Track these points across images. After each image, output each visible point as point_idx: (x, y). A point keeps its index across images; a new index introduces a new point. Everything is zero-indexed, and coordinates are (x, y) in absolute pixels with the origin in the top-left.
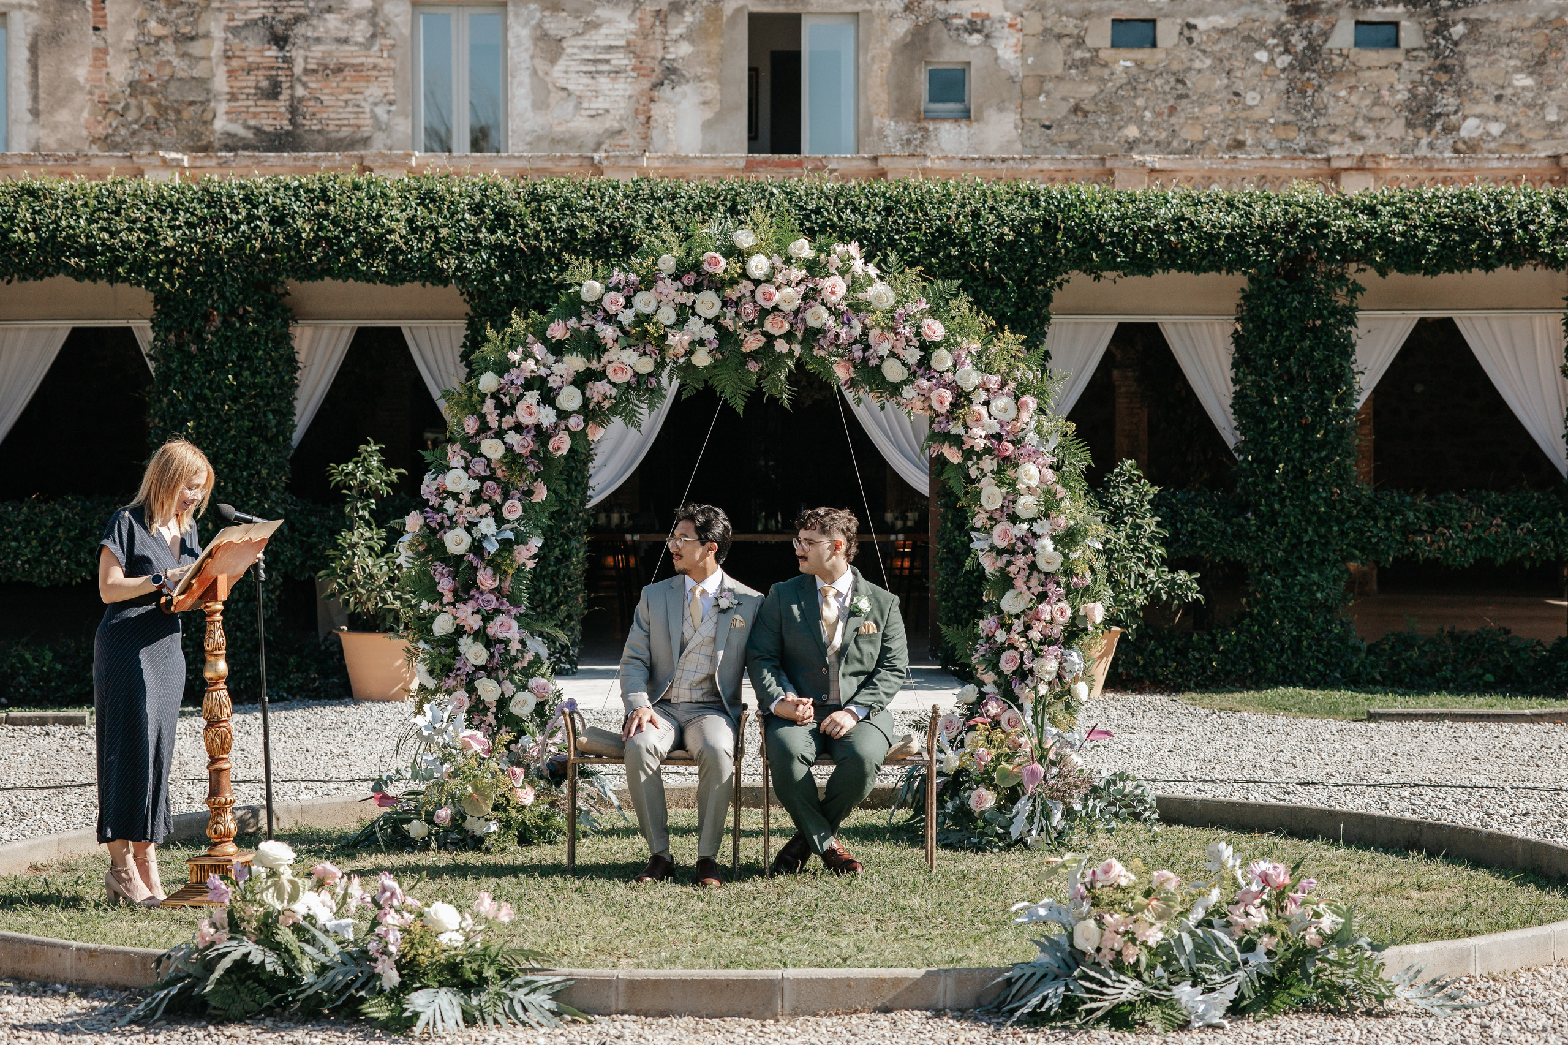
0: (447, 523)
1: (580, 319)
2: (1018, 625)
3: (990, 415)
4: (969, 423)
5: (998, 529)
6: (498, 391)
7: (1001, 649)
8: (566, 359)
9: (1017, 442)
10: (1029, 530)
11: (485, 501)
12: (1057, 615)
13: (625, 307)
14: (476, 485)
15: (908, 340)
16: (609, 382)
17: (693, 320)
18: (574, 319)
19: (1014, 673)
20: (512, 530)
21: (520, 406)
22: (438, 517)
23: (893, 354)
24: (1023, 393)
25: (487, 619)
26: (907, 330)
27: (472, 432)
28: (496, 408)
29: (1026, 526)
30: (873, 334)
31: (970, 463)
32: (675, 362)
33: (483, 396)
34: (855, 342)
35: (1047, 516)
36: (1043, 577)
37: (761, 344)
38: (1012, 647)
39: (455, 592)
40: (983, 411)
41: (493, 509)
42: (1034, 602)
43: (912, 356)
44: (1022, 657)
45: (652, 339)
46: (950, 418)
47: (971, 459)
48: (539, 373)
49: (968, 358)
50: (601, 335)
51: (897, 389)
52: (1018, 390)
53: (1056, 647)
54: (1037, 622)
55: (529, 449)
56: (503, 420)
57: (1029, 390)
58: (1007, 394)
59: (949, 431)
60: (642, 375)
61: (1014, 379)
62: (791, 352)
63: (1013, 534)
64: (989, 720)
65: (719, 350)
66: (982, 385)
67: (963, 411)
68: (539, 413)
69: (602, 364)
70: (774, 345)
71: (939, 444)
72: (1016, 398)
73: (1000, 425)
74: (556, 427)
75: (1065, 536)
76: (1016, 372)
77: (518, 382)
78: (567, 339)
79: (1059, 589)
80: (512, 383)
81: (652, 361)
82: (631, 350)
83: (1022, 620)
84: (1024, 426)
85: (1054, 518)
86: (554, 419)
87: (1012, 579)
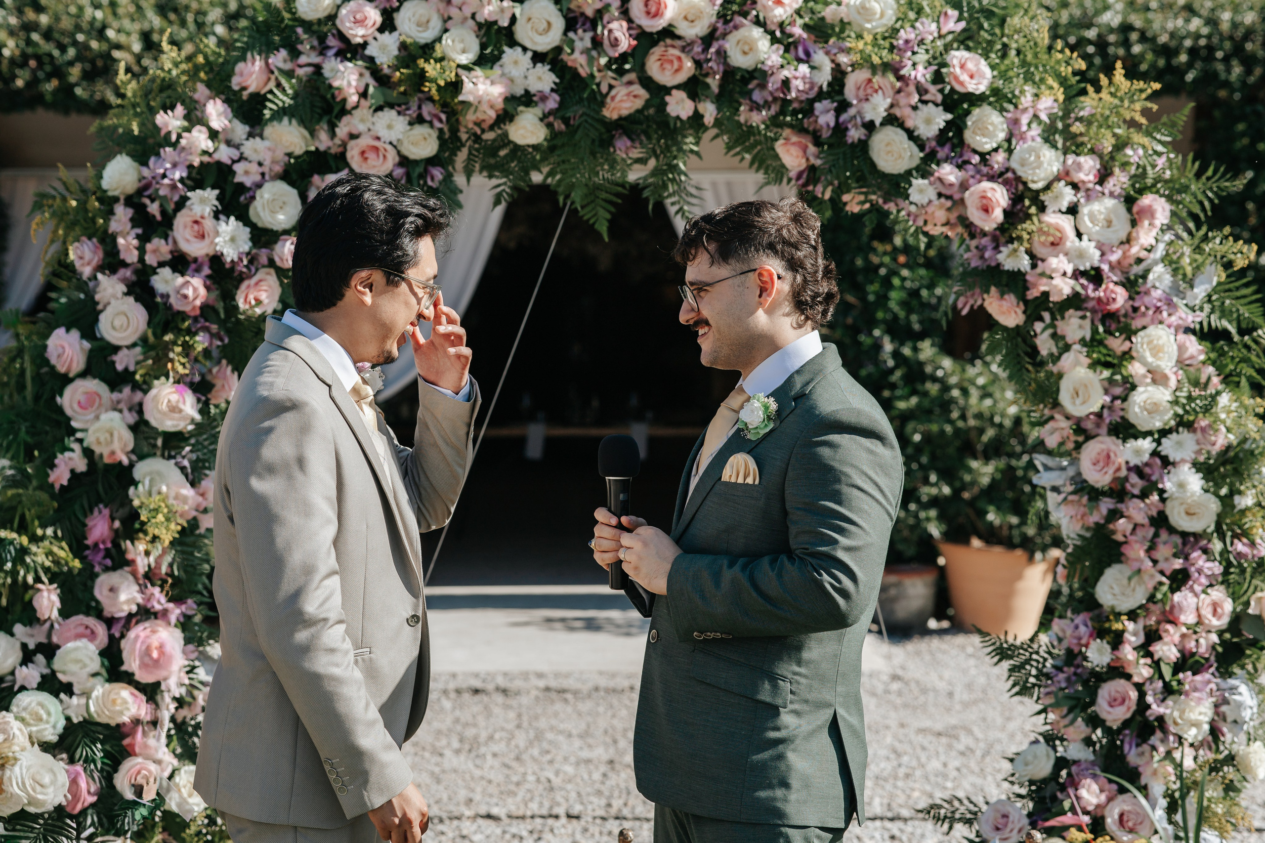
1: (295, 54)
2: (1133, 632)
3: (1079, 235)
4: (1039, 251)
5: (1091, 450)
6: (140, 192)
7: (1098, 678)
8: (268, 131)
9: (1132, 284)
10: (1155, 453)
12: (1207, 613)
13: (381, 30)
15: (921, 90)
17: (510, 55)
18: (283, 53)
19: (1126, 724)
21: (181, 221)
23: (891, 120)
24: (1141, 192)
26: (921, 74)
27: (87, 269)
28: (135, 222)
29: (1146, 445)
30: (853, 81)
31: (1038, 326)
32: (477, 138)
33: (108, 203)
34: (821, 96)
35: (1189, 426)
36: (1178, 540)
37: (639, 104)
38: (1117, 671)
40: (1066, 223)
42: (1165, 588)
43: (928, 121)
44: (1142, 695)
45: (434, 91)
46: (1002, 240)
47: (1041, 319)
48: (216, 156)
49: (1034, 125)
50: (336, 84)
51: (898, 185)
52: (1133, 186)
53: (1207, 676)
54: (1169, 627)
55: (198, 303)
56: (149, 247)
57: (1154, 185)
58: (1111, 194)
59: (999, 265)
60: (416, 162)
61: (1125, 165)
62: (697, 117)
63: (1121, 460)
64: (1086, 819)
65: (559, 114)
66: (1064, 176)
67: (1027, 225)
68: (217, 234)
69: (337, 141)
70: (666, 104)
71: (978, 290)
72: (1129, 201)
73: (1098, 253)
74: (251, 262)
75: (1224, 464)
76: (1129, 152)
77: (177, 175)
78: (271, 92)
79: (1209, 564)
80: (164, 176)
81: (434, 134)
82: (393, 113)
83: (1141, 623)
84: (1143, 254)
85: (1203, 430)
86: (246, 246)
87: (1120, 544)
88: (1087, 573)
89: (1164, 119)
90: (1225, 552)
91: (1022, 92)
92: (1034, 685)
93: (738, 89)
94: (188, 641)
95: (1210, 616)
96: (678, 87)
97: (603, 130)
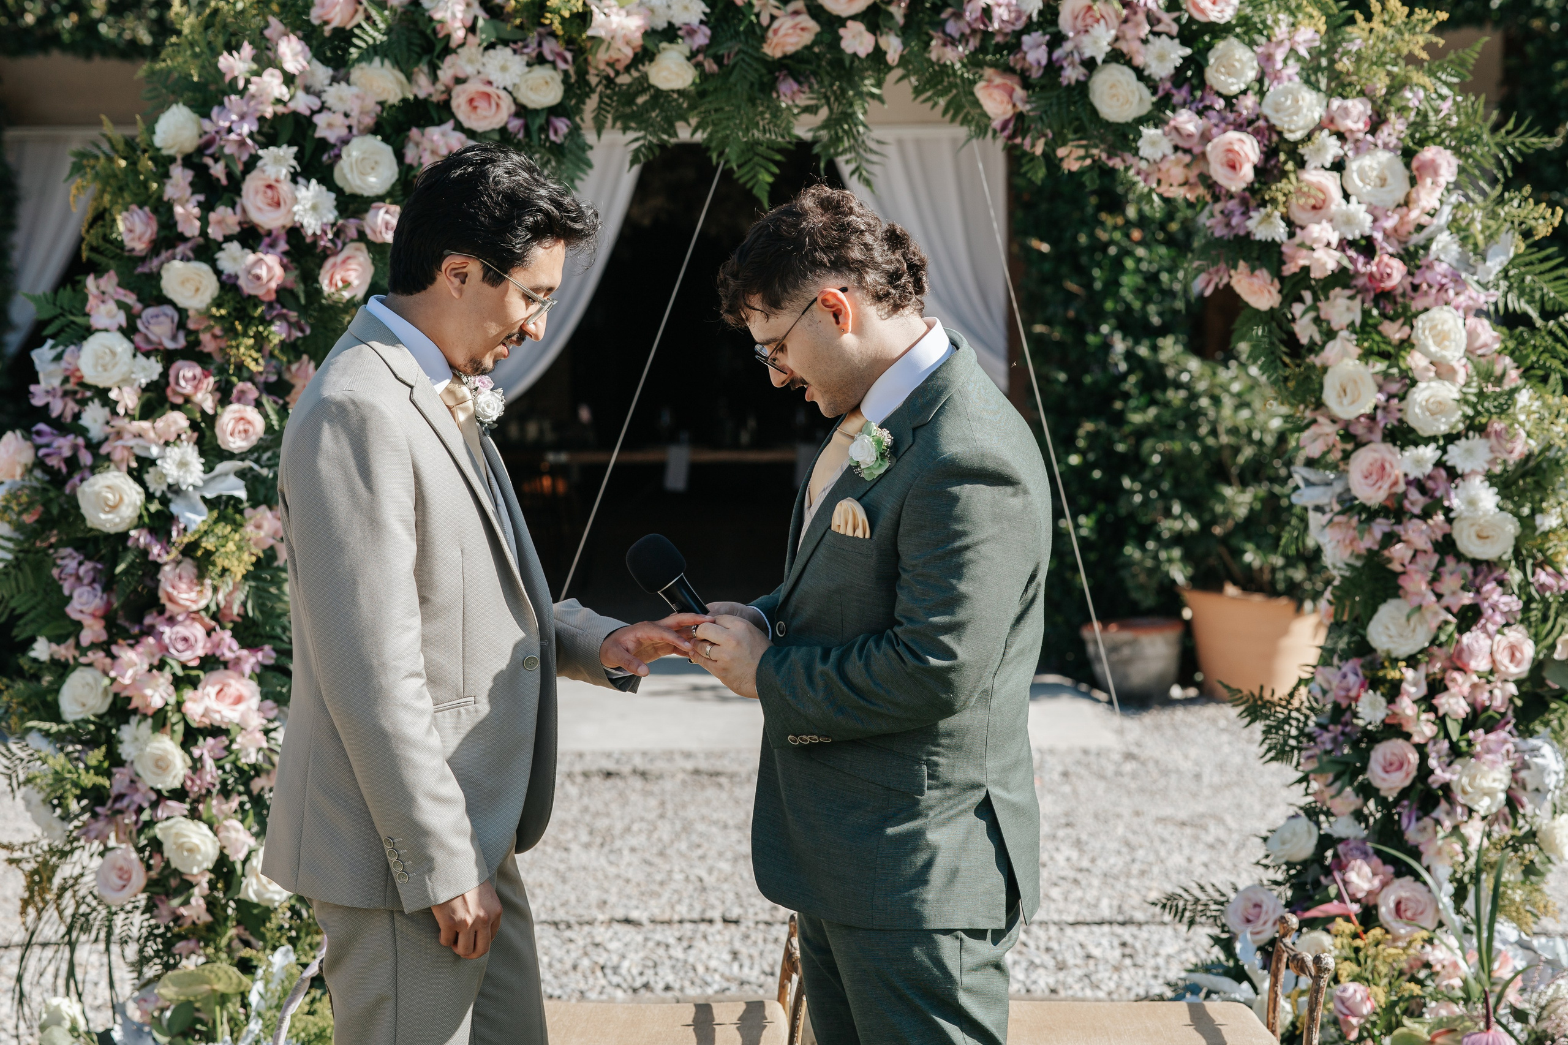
0: (86, 458)
2: (1413, 683)
3: (1346, 196)
4: (1298, 216)
5: (1363, 460)
6: (201, 150)
7: (1370, 739)
8: (356, 73)
9: (1411, 257)
10: (1439, 464)
11: (175, 407)
12: (1503, 658)
14: (152, 369)
15: (1152, 20)
16: (459, 127)
19: (1404, 793)
20: (241, 474)
21: (252, 185)
22: (65, 445)
23: (1116, 56)
24: (1422, 143)
25: (185, 681)
27: (140, 246)
28: (195, 187)
29: (1429, 453)
30: (1070, 10)
31: (1297, 309)
32: (610, 82)
33: (163, 163)
34: (1029, 27)
35: (1482, 430)
36: (1468, 569)
37: (807, 38)
38: (1393, 730)
39: (109, 619)
40: (1330, 182)
41: (194, 426)
42: (1451, 628)
43: (1161, 58)
44: (1424, 757)
45: (557, 26)
46: (1253, 203)
47: (1301, 300)
48: (292, 106)
49: (1291, 62)
50: (437, 16)
51: (1125, 136)
52: (1412, 136)
53: (1503, 734)
54: (1457, 675)
55: (273, 285)
56: (213, 216)
57: (1438, 135)
58: (1386, 146)
59: (1248, 234)
60: (536, 112)
61: (1402, 110)
62: (878, 55)
63: (1398, 472)
64: (1355, 908)
65: (711, 51)
66: (1327, 124)
67: (1283, 185)
68: (296, 201)
69: (440, 87)
70: (840, 38)
71: (1223, 266)
72: (1408, 155)
73: (1369, 219)
74: (337, 235)
75: (1523, 476)
76: (1408, 94)
77: (246, 129)
78: (359, 26)
79: (1506, 599)
80: (230, 130)
81: (558, 77)
82: (508, 51)
83: (1423, 670)
84: (1425, 219)
85: (1498, 434)
86: (331, 216)
87: (1396, 575)
88: (1358, 610)
89: (1452, 55)
90: (1525, 585)
91: (1276, 22)
92: (1293, 748)
93: (927, 19)
94: (265, 696)
95: (1506, 660)
96: (854, 18)
97: (764, 71)
